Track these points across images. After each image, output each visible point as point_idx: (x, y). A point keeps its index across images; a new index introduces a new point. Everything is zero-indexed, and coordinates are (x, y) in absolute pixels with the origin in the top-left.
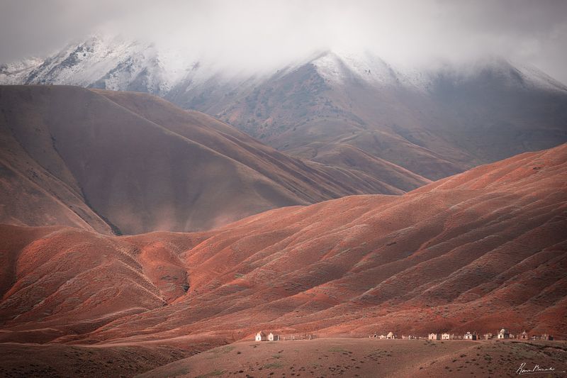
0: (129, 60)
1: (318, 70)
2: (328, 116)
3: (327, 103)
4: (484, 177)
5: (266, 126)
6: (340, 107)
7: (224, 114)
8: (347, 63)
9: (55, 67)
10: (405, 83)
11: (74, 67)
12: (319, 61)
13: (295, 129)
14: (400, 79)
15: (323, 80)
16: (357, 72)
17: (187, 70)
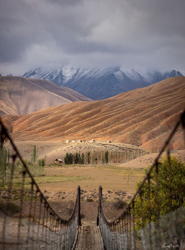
0: (53, 73)
1: (115, 76)
2: (118, 91)
3: (118, 87)
4: (123, 96)
5: (97, 95)
6: (122, 88)
7: (83, 91)
8: (125, 73)
9: (28, 76)
10: (145, 80)
11: (35, 75)
12: (116, 73)
13: (106, 96)
14: (144, 79)
15: (117, 79)
16: (129, 77)
17: (72, 76)
